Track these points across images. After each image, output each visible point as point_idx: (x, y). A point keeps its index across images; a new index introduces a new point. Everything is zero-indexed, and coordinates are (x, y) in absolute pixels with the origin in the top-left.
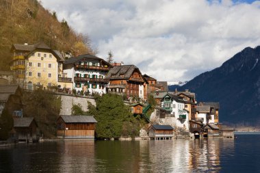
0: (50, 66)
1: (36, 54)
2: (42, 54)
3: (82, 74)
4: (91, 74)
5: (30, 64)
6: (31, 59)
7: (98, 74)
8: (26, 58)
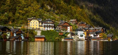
0: (37, 23)
1: (33, 20)
2: (34, 20)
3: (46, 24)
4: (49, 25)
5: (31, 23)
6: (31, 21)
7: (51, 24)
8: (30, 21)
